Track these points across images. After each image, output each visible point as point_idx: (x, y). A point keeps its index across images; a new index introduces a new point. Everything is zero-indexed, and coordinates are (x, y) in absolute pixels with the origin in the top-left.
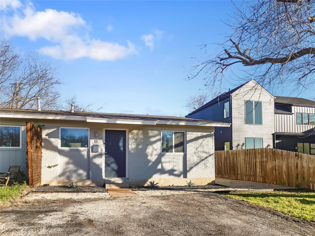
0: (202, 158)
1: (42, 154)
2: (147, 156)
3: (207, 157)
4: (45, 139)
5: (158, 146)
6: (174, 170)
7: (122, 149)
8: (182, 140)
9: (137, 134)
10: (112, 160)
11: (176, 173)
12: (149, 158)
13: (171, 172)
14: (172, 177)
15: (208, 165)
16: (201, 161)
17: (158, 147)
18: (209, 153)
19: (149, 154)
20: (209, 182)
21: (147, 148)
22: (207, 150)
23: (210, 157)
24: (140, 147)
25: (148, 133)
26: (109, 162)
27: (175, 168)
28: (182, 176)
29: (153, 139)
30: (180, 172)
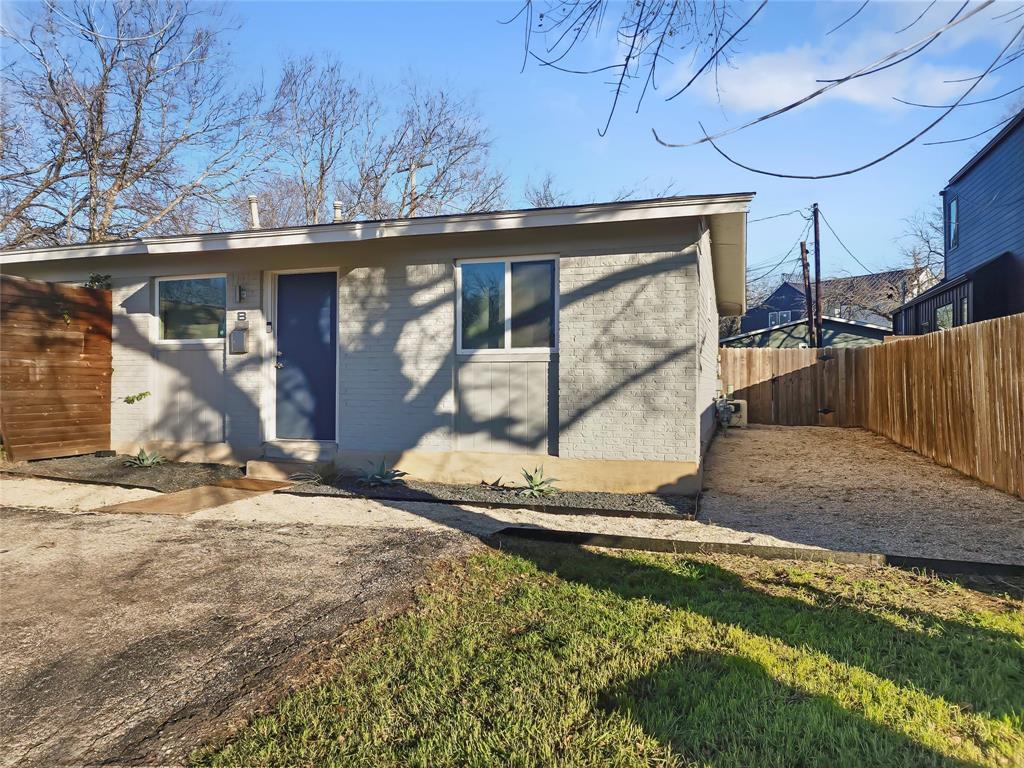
0: (633, 371)
1: (113, 363)
2: (398, 362)
3: (654, 367)
4: (121, 316)
5: (442, 323)
6: (512, 421)
7: (327, 338)
8: (546, 295)
9: (368, 281)
10: (298, 377)
11: (519, 430)
12: (409, 370)
13: (499, 428)
14: (502, 449)
15: (660, 401)
16: (625, 384)
17: (441, 328)
18: (666, 343)
19: (407, 354)
20: (665, 481)
21: (400, 331)
22: (658, 333)
23: (672, 365)
24: (378, 328)
25: (404, 275)
26: (288, 386)
27: (518, 412)
28: (545, 446)
29: (423, 298)
30: (536, 428)
